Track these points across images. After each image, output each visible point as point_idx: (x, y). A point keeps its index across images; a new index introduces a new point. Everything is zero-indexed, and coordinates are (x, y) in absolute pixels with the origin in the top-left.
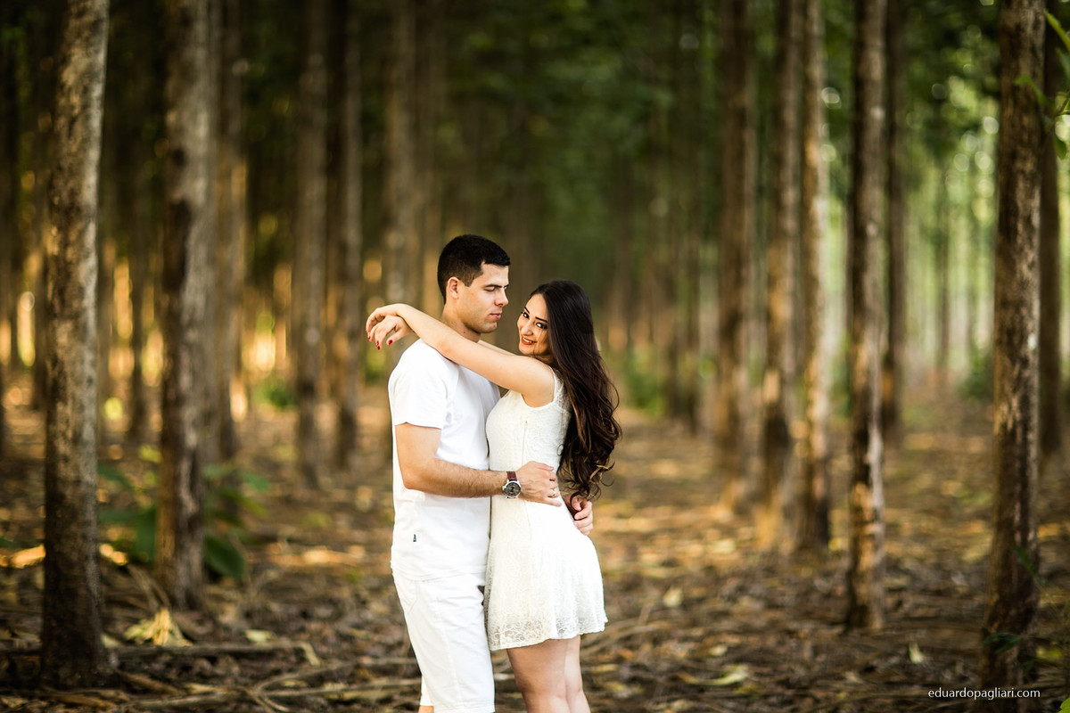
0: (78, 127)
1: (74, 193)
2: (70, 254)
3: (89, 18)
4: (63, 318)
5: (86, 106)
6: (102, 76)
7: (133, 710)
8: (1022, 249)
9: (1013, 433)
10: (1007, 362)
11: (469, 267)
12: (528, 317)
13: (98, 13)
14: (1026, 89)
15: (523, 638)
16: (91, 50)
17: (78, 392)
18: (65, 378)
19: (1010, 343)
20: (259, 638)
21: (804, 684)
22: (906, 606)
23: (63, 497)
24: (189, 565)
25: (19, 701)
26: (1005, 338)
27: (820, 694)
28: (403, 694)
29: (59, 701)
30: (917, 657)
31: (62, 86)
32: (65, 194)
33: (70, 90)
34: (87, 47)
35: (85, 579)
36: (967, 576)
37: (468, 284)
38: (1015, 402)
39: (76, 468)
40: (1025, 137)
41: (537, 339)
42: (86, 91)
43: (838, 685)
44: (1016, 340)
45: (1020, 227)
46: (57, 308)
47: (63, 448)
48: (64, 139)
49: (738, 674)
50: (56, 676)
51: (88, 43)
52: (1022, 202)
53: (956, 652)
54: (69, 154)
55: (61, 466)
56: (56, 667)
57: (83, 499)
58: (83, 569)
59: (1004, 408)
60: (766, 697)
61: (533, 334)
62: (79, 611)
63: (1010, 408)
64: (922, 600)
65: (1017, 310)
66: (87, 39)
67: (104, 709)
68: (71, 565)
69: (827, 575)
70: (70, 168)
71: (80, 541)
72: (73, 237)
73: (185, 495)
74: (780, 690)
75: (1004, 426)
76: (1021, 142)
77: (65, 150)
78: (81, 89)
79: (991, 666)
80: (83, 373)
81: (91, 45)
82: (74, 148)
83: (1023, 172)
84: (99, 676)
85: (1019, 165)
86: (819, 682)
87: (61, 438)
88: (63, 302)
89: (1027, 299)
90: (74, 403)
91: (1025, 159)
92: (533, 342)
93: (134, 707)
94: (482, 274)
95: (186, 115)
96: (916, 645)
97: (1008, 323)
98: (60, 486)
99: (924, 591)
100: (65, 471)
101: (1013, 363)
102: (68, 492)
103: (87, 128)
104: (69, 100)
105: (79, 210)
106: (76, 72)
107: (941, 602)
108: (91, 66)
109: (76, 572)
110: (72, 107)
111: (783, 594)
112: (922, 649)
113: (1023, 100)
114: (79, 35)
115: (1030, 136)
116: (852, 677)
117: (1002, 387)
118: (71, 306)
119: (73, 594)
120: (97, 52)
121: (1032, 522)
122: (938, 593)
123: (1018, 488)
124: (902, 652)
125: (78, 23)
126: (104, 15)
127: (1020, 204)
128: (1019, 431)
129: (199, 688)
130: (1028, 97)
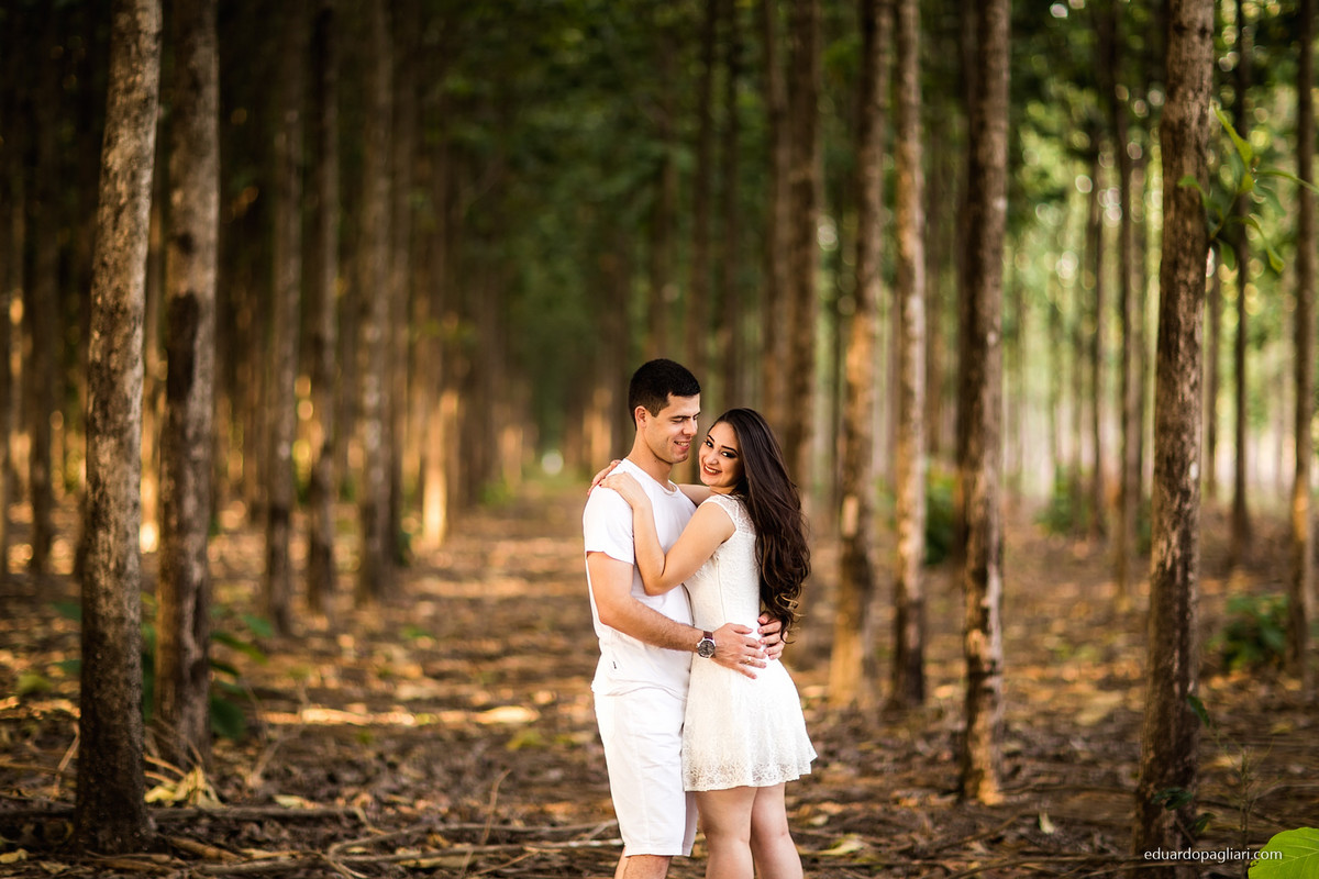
0: (125, 219)
1: (118, 293)
2: (114, 362)
3: (138, 95)
4: (106, 434)
5: (133, 195)
6: (151, 160)
7: (198, 875)
8: (1183, 367)
9: (1172, 572)
10: (1167, 493)
11: (655, 398)
12: (712, 446)
13: (148, 90)
14: (1189, 190)
15: (712, 782)
16: (140, 130)
17: (122, 518)
18: (108, 502)
19: (1170, 473)
20: (292, 803)
21: (931, 854)
22: (1024, 773)
23: (104, 636)
24: (192, 720)
25: (61, 867)
26: (1164, 468)
27: (951, 865)
28: (491, 861)
29: (105, 867)
30: (1047, 828)
31: (107, 171)
32: (108, 294)
33: (116, 175)
34: (136, 128)
35: (128, 730)
36: (1087, 740)
37: (655, 414)
38: (1175, 539)
39: (119, 604)
40: (1189, 244)
41: (723, 469)
42: (134, 177)
43: (968, 855)
44: (1176, 470)
45: (1182, 344)
46: (99, 423)
47: (104, 581)
48: (109, 231)
49: (851, 844)
50: (95, 840)
51: (137, 123)
52: (1185, 316)
53: (1088, 823)
54: (114, 249)
55: (103, 601)
56: (95, 829)
57: (127, 639)
58: (126, 718)
59: (1163, 545)
60: (889, 867)
61: (718, 463)
62: (121, 767)
63: (1169, 545)
64: (1041, 766)
65: (1178, 436)
66: (137, 119)
67: (164, 874)
68: (112, 715)
69: (929, 737)
70: (115, 264)
71: (122, 686)
72: (118, 342)
73: (189, 639)
74: (903, 860)
75: (1162, 565)
76: (1184, 249)
77: (110, 244)
78: (128, 175)
79: (1146, 831)
80: (127, 497)
81: (142, 125)
82: (120, 243)
83: (1186, 283)
84: (143, 840)
85: (1181, 275)
86: (946, 852)
87: (102, 571)
88: (106, 416)
89: (1190, 424)
90: (117, 529)
91: (1188, 268)
92: (718, 472)
93: (198, 871)
94: (668, 405)
95: (194, 194)
96: (1046, 815)
97: (1167, 451)
98: (100, 623)
99: (1041, 757)
100: (106, 608)
101: (1173, 495)
102: (110, 631)
103: (135, 219)
104: (115, 188)
105: (125, 312)
106: (122, 156)
107: (1063, 769)
108: (140, 149)
109: (118, 721)
110: (119, 196)
111: (880, 759)
112: (1052, 819)
113: (1187, 203)
114: (127, 114)
115: (1193, 243)
116: (978, 847)
117: (1161, 522)
118: (115, 422)
119: (113, 747)
120: (146, 134)
121: (1192, 672)
122: (1058, 759)
123: (1178, 633)
124: (1030, 821)
125: (125, 100)
126: (155, 91)
127: (1182, 319)
128: (1179, 569)
129: (257, 853)
130: (1192, 201)
